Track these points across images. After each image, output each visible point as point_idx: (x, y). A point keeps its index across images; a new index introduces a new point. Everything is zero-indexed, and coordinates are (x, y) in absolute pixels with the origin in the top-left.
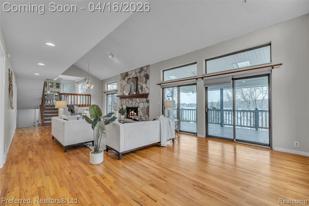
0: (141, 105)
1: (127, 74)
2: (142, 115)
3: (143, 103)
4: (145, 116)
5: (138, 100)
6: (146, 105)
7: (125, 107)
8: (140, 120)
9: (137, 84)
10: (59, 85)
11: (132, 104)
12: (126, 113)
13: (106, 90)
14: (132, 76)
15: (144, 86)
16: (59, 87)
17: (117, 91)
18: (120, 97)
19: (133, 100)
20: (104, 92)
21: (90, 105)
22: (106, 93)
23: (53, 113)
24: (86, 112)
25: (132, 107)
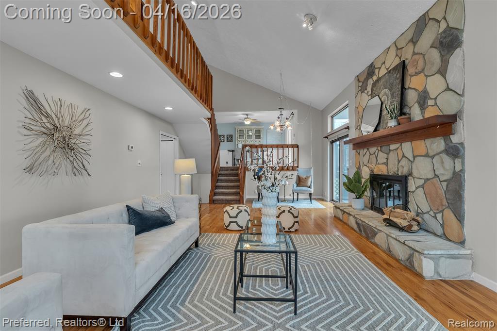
0: (422, 169)
1: (371, 70)
2: (425, 207)
3: (428, 160)
4: (439, 216)
5: (407, 147)
6: (446, 167)
7: (366, 174)
8: (415, 228)
9: (403, 89)
10: (260, 133)
11: (386, 164)
12: (368, 193)
13: (329, 130)
14: (387, 69)
15: (435, 85)
16: (260, 136)
17: (348, 128)
18: (354, 145)
19: (390, 150)
20: (325, 138)
21: (297, 167)
22: (329, 137)
23: (232, 181)
24: (285, 182)
25: (386, 173)
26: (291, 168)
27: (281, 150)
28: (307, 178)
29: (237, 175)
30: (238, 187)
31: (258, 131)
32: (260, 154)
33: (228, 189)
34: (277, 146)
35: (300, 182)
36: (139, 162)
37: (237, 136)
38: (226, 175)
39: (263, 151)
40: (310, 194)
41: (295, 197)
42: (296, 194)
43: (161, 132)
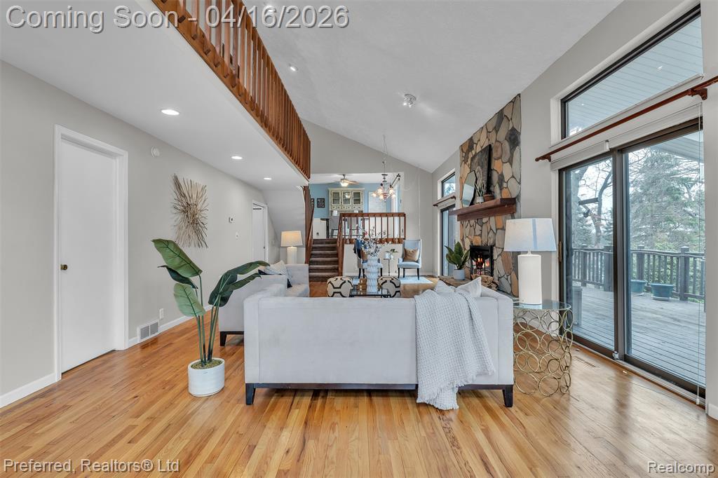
0: (501, 240)
1: (471, 144)
2: (502, 273)
4: (509, 278)
5: (492, 221)
7: (467, 245)
9: (490, 169)
10: (359, 196)
11: (480, 235)
13: (439, 197)
14: (481, 147)
15: (507, 171)
16: (359, 200)
17: (454, 197)
18: (458, 216)
19: (483, 223)
20: (434, 205)
21: (404, 239)
22: (439, 205)
23: (327, 256)
24: (390, 256)
25: (480, 244)
26: (397, 241)
27: (385, 219)
28: (414, 252)
29: (334, 248)
30: (337, 262)
31: (357, 195)
32: (360, 222)
33: (324, 264)
34: (381, 215)
35: (406, 256)
36: (237, 234)
37: (331, 200)
38: (321, 249)
39: (363, 220)
40: (418, 269)
41: (401, 274)
42: (401, 270)
43: (254, 202)
